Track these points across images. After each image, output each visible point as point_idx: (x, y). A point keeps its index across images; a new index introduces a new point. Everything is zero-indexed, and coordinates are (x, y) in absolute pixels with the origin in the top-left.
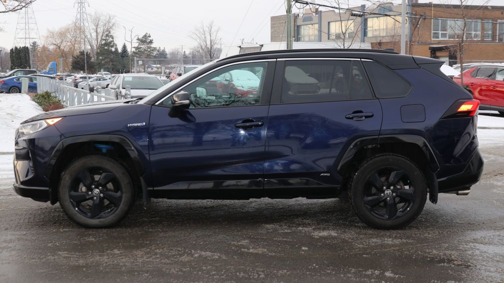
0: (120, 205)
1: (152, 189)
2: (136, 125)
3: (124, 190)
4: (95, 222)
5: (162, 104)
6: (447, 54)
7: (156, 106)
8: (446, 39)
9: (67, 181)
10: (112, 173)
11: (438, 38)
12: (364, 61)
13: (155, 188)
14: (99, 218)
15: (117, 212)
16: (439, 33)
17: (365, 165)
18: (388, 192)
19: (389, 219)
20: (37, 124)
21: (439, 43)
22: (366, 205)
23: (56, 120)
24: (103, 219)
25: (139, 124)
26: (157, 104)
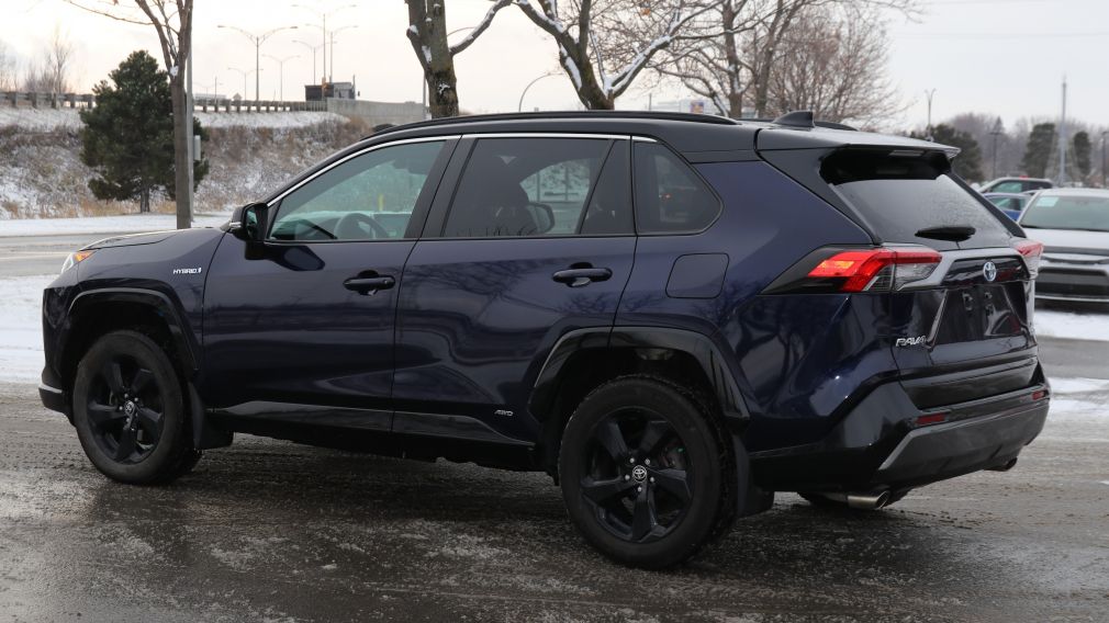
0: (159, 439)
2: (186, 271)
3: (166, 407)
4: (122, 469)
7: (232, 232)
9: (84, 380)
12: (637, 142)
14: (129, 462)
18: (640, 472)
19: (633, 541)
22: (587, 499)
25: (192, 271)
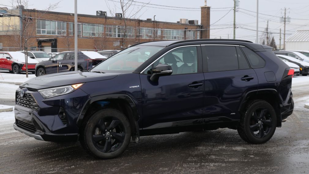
0: (123, 141)
1: (142, 129)
2: (134, 87)
3: (126, 131)
4: (108, 154)
5: (144, 73)
6: (50, 44)
7: (141, 74)
8: (45, 34)
9: (91, 128)
10: (119, 120)
11: (40, 33)
12: (241, 47)
13: (144, 129)
14: (111, 152)
15: (122, 147)
16: (40, 30)
17: (250, 107)
18: (260, 122)
20: (64, 88)
21: (42, 37)
23: (79, 85)
24: (113, 152)
25: (136, 87)
26: (141, 73)
